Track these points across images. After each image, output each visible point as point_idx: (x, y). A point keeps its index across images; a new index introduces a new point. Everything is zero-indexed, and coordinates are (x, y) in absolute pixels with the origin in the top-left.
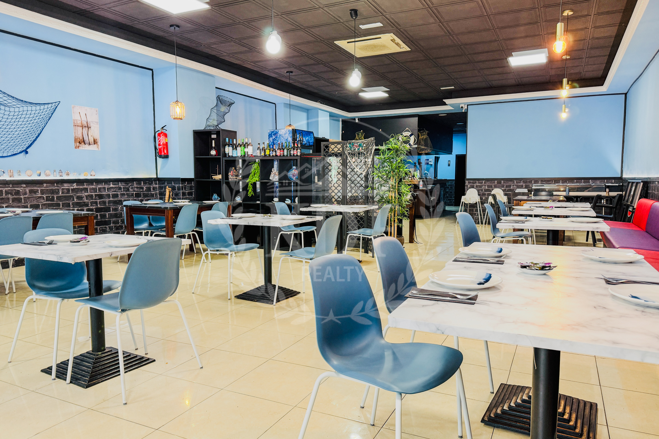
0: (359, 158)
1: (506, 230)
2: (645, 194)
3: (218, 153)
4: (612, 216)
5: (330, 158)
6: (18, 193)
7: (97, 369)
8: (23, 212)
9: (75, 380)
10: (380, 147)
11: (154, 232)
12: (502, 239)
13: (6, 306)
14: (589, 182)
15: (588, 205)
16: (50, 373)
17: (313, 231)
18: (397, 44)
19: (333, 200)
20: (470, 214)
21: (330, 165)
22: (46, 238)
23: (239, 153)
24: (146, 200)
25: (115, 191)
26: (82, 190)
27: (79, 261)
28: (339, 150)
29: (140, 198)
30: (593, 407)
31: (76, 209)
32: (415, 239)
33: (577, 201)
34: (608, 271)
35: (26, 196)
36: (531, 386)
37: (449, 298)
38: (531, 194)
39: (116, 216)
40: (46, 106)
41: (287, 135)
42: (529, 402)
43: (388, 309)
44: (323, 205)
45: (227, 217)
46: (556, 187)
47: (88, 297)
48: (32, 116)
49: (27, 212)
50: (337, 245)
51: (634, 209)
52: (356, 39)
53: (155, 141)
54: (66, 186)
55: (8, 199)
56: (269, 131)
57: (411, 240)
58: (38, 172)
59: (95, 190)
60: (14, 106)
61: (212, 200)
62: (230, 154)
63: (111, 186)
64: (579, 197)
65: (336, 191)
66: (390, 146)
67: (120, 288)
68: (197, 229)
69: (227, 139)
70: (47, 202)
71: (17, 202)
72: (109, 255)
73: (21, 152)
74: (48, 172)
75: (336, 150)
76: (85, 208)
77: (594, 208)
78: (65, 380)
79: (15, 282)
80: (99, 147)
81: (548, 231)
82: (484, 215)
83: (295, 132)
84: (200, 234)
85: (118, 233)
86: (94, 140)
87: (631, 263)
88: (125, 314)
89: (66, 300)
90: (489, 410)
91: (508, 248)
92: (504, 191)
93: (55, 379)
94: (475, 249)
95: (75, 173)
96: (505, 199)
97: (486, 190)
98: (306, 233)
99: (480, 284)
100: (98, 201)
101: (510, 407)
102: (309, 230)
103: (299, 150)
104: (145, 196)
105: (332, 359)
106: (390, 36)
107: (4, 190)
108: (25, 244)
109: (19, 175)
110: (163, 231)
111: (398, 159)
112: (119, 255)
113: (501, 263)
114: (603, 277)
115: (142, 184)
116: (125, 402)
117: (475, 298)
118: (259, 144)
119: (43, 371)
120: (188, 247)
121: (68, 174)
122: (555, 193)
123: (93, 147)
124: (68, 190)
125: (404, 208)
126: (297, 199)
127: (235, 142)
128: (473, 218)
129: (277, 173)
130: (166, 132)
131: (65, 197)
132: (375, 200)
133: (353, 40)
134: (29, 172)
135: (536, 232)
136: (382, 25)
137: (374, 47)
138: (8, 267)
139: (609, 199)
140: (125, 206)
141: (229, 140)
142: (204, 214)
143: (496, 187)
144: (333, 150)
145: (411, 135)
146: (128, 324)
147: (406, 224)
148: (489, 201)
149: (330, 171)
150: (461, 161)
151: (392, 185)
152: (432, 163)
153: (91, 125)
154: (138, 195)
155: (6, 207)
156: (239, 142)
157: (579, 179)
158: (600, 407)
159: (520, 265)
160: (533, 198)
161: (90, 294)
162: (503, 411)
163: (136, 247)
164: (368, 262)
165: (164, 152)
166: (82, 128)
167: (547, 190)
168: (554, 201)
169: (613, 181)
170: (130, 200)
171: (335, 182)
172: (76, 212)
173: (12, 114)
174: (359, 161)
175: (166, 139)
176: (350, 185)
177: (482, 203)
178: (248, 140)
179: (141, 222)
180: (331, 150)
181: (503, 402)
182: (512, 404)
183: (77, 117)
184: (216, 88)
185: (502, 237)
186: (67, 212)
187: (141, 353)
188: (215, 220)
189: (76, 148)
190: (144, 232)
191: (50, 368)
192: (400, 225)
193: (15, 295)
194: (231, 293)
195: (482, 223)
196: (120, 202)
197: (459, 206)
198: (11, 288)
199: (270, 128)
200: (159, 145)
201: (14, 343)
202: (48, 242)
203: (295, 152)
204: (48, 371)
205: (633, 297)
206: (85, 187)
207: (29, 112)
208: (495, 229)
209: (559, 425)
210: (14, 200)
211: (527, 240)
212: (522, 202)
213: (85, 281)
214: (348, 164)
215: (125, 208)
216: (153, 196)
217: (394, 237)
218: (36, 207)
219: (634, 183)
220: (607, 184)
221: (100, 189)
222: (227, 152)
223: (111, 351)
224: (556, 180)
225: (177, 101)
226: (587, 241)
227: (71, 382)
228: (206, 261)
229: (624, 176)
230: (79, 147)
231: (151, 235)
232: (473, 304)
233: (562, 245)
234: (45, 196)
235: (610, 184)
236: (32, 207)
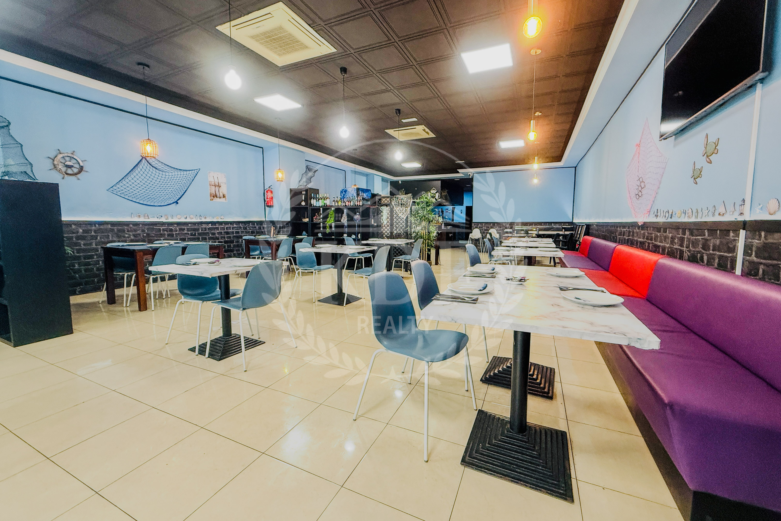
0: (401, 208)
1: (498, 256)
2: (587, 233)
3: (306, 204)
4: (566, 247)
5: (382, 207)
6: (171, 230)
7: (226, 348)
8: (175, 243)
9: (211, 356)
10: (415, 200)
11: (263, 257)
12: (495, 262)
13: (163, 306)
14: (552, 225)
15: (551, 240)
16: (195, 351)
17: (370, 257)
18: (427, 133)
19: (384, 236)
20: (475, 245)
21: (382, 212)
22: (191, 261)
23: (320, 203)
24: (259, 236)
25: (237, 230)
26: (214, 229)
27: (214, 276)
28: (388, 202)
29: (254, 234)
30: (552, 371)
31: (211, 241)
32: (439, 263)
33: (544, 237)
34: (561, 282)
35: (177, 232)
36: (512, 358)
37: (460, 300)
38: (514, 232)
39: (238, 246)
40: (191, 172)
41: (353, 192)
42: (511, 368)
43: (420, 307)
44: (378, 239)
45: (312, 247)
46: (531, 228)
47: (220, 300)
48: (181, 178)
49: (178, 243)
50: (387, 266)
51: (580, 242)
52: (400, 129)
53: (264, 196)
54: (204, 226)
55: (165, 234)
56: (341, 189)
57: (437, 263)
58: (185, 216)
59: (223, 229)
60: (169, 172)
61: (302, 235)
62: (315, 205)
63: (235, 226)
64: (546, 235)
65: (386, 230)
66: (422, 200)
67: (241, 294)
68: (292, 255)
69: (313, 194)
70: (191, 237)
71: (171, 237)
72: (234, 272)
73: (173, 203)
74: (192, 216)
75: (386, 202)
76: (217, 241)
77: (555, 242)
78: (205, 355)
79: (170, 290)
80: (227, 200)
81: (524, 256)
82: (484, 246)
83: (358, 189)
84: (295, 259)
85: (240, 257)
86: (223, 195)
87: (577, 277)
88: (245, 311)
89: (205, 302)
90: (486, 373)
91: (499, 268)
92: (497, 230)
93: (198, 355)
94: (478, 268)
95: (210, 217)
96: (497, 236)
97: (485, 230)
98: (365, 258)
99: (481, 290)
100: (226, 236)
101: (499, 371)
102: (367, 256)
103: (361, 202)
104: (258, 233)
105: (384, 341)
106: (422, 127)
107: (162, 228)
108: (177, 264)
109: (172, 218)
110: (270, 256)
111: (427, 208)
112: (240, 272)
113: (494, 277)
114: (558, 286)
115: (256, 225)
116: (245, 370)
117: (476, 300)
118: (334, 198)
119: (189, 350)
120: (286, 267)
121: (205, 218)
122: (529, 232)
123: (223, 200)
124: (206, 228)
125: (432, 241)
126: (359, 235)
127: (318, 197)
128: (477, 248)
129: (346, 217)
130: (272, 190)
131: (203, 233)
132: (412, 236)
133: (398, 129)
134: (179, 216)
135: (517, 258)
136: (417, 120)
137: (411, 134)
138: (165, 280)
139: (564, 236)
140: (244, 239)
141: (314, 195)
142: (297, 245)
143: (492, 228)
144: (384, 202)
145: (436, 193)
146: (247, 318)
147: (433, 252)
148: (487, 237)
149: (382, 216)
150: (469, 211)
151: (424, 226)
152: (450, 212)
153: (222, 185)
154: (253, 232)
155: (163, 240)
156: (321, 196)
157: (545, 223)
158: (556, 371)
159: (506, 279)
160: (516, 235)
161: (221, 298)
162: (495, 374)
163: (253, 267)
164: (407, 278)
165: (270, 203)
166: (214, 187)
167: (524, 230)
168: (529, 237)
169: (567, 224)
170: (247, 235)
171: (385, 224)
172: (210, 243)
173: (167, 177)
174: (402, 209)
175: (272, 195)
176: (396, 226)
177: (483, 239)
178: (327, 195)
179: (255, 250)
180: (382, 202)
181: (495, 368)
182: (500, 369)
183: (211, 179)
184: (306, 160)
185: (495, 261)
186: (205, 243)
187: (255, 337)
188: (305, 249)
189: (211, 200)
190: (257, 257)
191: (195, 348)
192: (429, 253)
193: (169, 299)
194: (315, 298)
195: (483, 252)
196: (241, 237)
197: (468, 240)
198: (167, 295)
199: (342, 187)
200: (267, 198)
201: (169, 331)
202: (193, 263)
203: (359, 203)
204: (193, 350)
205: (576, 298)
206: (217, 226)
207: (179, 176)
208: (491, 256)
209: (530, 382)
210: (169, 235)
211: (511, 263)
212: (508, 238)
213: (218, 289)
214: (394, 211)
215: (244, 241)
216: (263, 233)
217: (425, 260)
218: (183, 240)
219: (581, 226)
220: (563, 227)
221: (227, 228)
222: (312, 203)
223: (236, 336)
224: (531, 224)
225: (279, 169)
226: (550, 263)
227: (209, 357)
228: (298, 277)
229: (574, 222)
230: (212, 200)
231: (262, 259)
232: (476, 303)
233: (534, 265)
234: (189, 233)
235: (565, 227)
236: (181, 239)
